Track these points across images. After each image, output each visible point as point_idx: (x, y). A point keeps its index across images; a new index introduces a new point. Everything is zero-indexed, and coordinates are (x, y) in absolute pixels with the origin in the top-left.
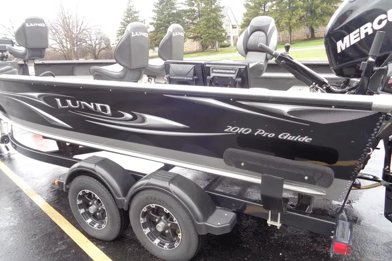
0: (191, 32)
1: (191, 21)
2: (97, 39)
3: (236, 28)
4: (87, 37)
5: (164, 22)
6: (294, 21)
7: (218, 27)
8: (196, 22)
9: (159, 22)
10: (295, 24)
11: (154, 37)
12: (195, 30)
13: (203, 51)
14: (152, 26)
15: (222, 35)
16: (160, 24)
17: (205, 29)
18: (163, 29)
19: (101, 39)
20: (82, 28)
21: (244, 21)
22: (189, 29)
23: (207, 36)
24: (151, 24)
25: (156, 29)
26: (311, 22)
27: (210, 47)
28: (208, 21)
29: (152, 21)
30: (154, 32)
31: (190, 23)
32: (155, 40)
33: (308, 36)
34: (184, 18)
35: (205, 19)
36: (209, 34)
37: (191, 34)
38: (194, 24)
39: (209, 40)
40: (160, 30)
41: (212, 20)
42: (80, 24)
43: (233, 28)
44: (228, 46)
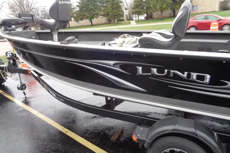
0: (102, 11)
1: (101, 5)
2: (42, 15)
3: (127, 9)
4: (36, 14)
5: (86, 5)
6: (165, 6)
7: (119, 9)
8: (104, 5)
9: (82, 5)
10: (165, 8)
11: (79, 14)
12: (104, 10)
13: (109, 23)
14: (78, 7)
15: (121, 13)
16: (83, 6)
17: (111, 10)
18: (84, 9)
19: (45, 14)
20: (32, 8)
21: (134, 6)
22: (101, 9)
23: (112, 14)
24: (77, 6)
25: (81, 9)
26: (174, 7)
27: (112, 21)
28: (113, 5)
29: (78, 4)
30: (79, 11)
31: (101, 6)
32: (80, 16)
33: (171, 15)
34: (97, 3)
35: (111, 3)
36: (114, 13)
37: (102, 13)
38: (103, 6)
39: (114, 16)
40: (83, 10)
41: (115, 4)
42: (30, 5)
43: (125, 9)
44: (123, 20)
